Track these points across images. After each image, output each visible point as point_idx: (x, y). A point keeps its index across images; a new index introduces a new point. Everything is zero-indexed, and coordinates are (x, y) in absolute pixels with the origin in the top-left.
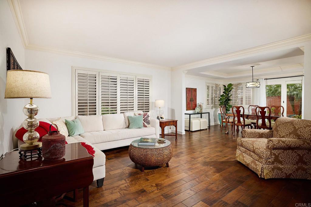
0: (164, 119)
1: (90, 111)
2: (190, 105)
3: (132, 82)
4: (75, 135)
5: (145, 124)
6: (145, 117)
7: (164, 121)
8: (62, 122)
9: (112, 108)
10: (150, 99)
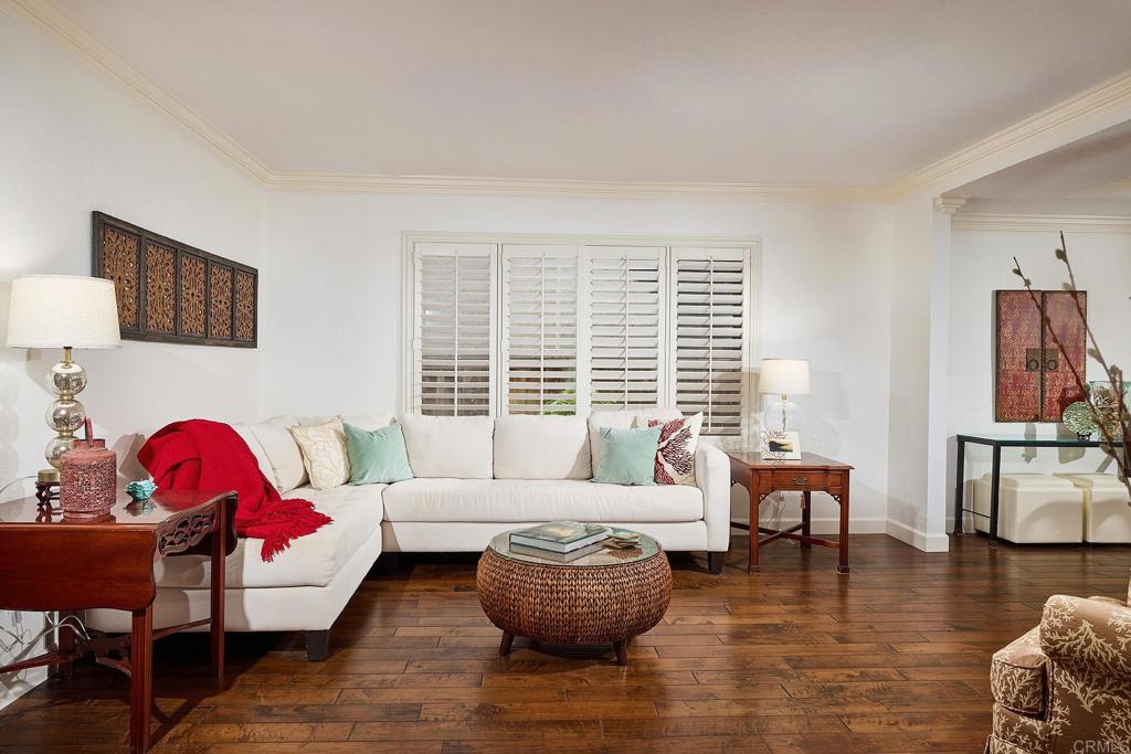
0: (788, 455)
1: (461, 401)
2: (1026, 393)
3: (652, 276)
4: (366, 479)
5: (669, 468)
6: (673, 436)
7: (788, 463)
8: (333, 433)
9: (550, 391)
10: (745, 352)
